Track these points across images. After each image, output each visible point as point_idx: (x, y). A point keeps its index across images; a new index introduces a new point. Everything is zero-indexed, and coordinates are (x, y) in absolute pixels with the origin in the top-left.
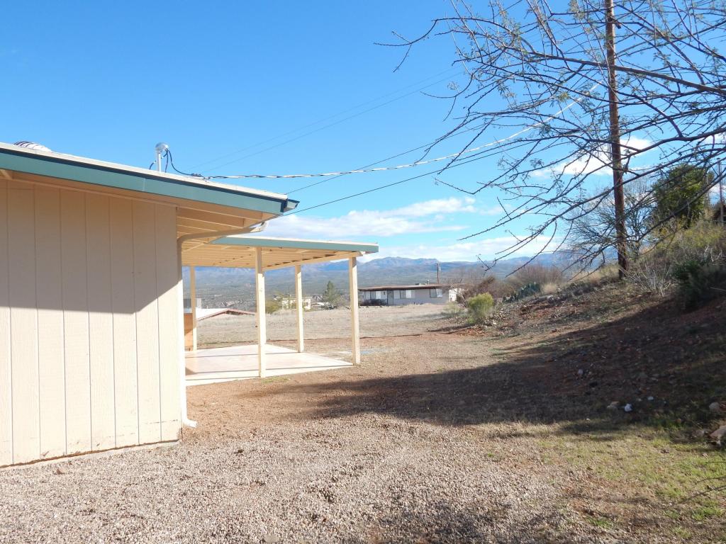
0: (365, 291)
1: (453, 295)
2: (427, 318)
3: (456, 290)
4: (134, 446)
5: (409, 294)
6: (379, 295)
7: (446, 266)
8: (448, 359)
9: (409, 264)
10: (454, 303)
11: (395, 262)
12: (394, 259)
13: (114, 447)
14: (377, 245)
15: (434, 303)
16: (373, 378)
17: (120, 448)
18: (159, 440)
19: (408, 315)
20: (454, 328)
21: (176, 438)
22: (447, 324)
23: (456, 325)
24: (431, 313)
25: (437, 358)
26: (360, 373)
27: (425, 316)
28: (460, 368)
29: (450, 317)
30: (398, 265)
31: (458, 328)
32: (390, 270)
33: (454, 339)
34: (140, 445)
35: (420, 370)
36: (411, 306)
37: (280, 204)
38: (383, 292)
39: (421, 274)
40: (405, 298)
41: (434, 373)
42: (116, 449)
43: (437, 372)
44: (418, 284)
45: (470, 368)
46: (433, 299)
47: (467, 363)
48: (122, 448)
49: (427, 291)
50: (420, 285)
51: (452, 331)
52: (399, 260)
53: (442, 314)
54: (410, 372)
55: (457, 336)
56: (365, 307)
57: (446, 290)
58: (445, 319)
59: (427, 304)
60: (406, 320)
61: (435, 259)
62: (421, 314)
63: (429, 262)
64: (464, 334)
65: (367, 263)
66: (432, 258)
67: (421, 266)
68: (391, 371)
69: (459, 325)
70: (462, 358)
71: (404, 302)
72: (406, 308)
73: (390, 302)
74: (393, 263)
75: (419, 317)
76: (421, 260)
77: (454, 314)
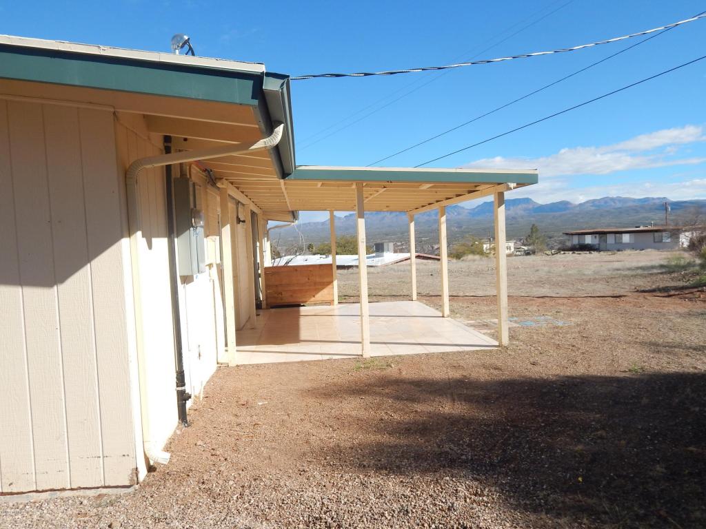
0: (572, 234)
1: (684, 239)
2: (639, 272)
3: (687, 234)
4: (64, 490)
5: (626, 238)
6: (588, 240)
7: (678, 205)
8: (655, 347)
9: (631, 204)
10: (684, 250)
11: (615, 203)
12: (612, 199)
13: (35, 489)
14: (536, 172)
15: (658, 249)
16: (515, 376)
17: (43, 491)
18: (102, 484)
19: (617, 265)
20: (676, 289)
21: (127, 483)
22: (666, 281)
23: (681, 284)
24: (649, 264)
25: (636, 343)
26: (499, 364)
27: (638, 268)
28: (673, 368)
29: (673, 272)
30: (619, 205)
31: (683, 288)
32: (607, 211)
33: (674, 307)
34: (72, 489)
35: (598, 366)
36: (628, 252)
37: (250, 83)
38: (594, 235)
39: (645, 215)
40: (621, 243)
41: (623, 375)
42: (37, 491)
43: (627, 375)
44: (639, 227)
45: (692, 370)
46: (658, 245)
47: (688, 359)
48: (46, 491)
49: (649, 236)
50: (642, 228)
51: (672, 292)
52: (620, 200)
53: (662, 266)
54: (579, 370)
55: (680, 301)
56: (571, 253)
57: (675, 234)
58: (665, 273)
59: (649, 250)
60: (608, 273)
61: (665, 198)
62: (635, 264)
63: (657, 201)
64: (690, 300)
65: (581, 205)
66: (662, 196)
67: (646, 205)
68: (550, 366)
69: (685, 284)
70: (679, 346)
71: (620, 247)
72: (619, 255)
73: (602, 246)
74: (613, 204)
75: (629, 269)
76: (647, 200)
77: (679, 268)
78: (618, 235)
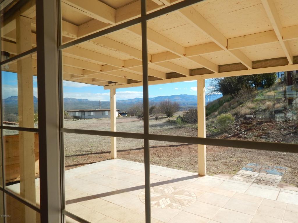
0: (70, 112)
5: (92, 114)
32: (67, 103)
38: (79, 112)
39: (81, 105)
46: (104, 116)
49: (101, 112)
52: (71, 99)
63: (85, 100)
67: (81, 102)
71: (91, 118)
73: (83, 117)
78: (89, 112)
